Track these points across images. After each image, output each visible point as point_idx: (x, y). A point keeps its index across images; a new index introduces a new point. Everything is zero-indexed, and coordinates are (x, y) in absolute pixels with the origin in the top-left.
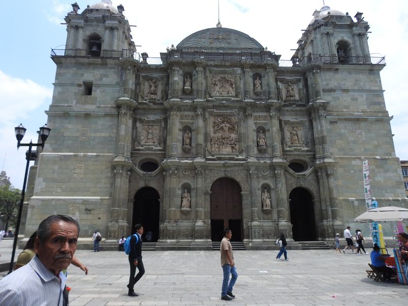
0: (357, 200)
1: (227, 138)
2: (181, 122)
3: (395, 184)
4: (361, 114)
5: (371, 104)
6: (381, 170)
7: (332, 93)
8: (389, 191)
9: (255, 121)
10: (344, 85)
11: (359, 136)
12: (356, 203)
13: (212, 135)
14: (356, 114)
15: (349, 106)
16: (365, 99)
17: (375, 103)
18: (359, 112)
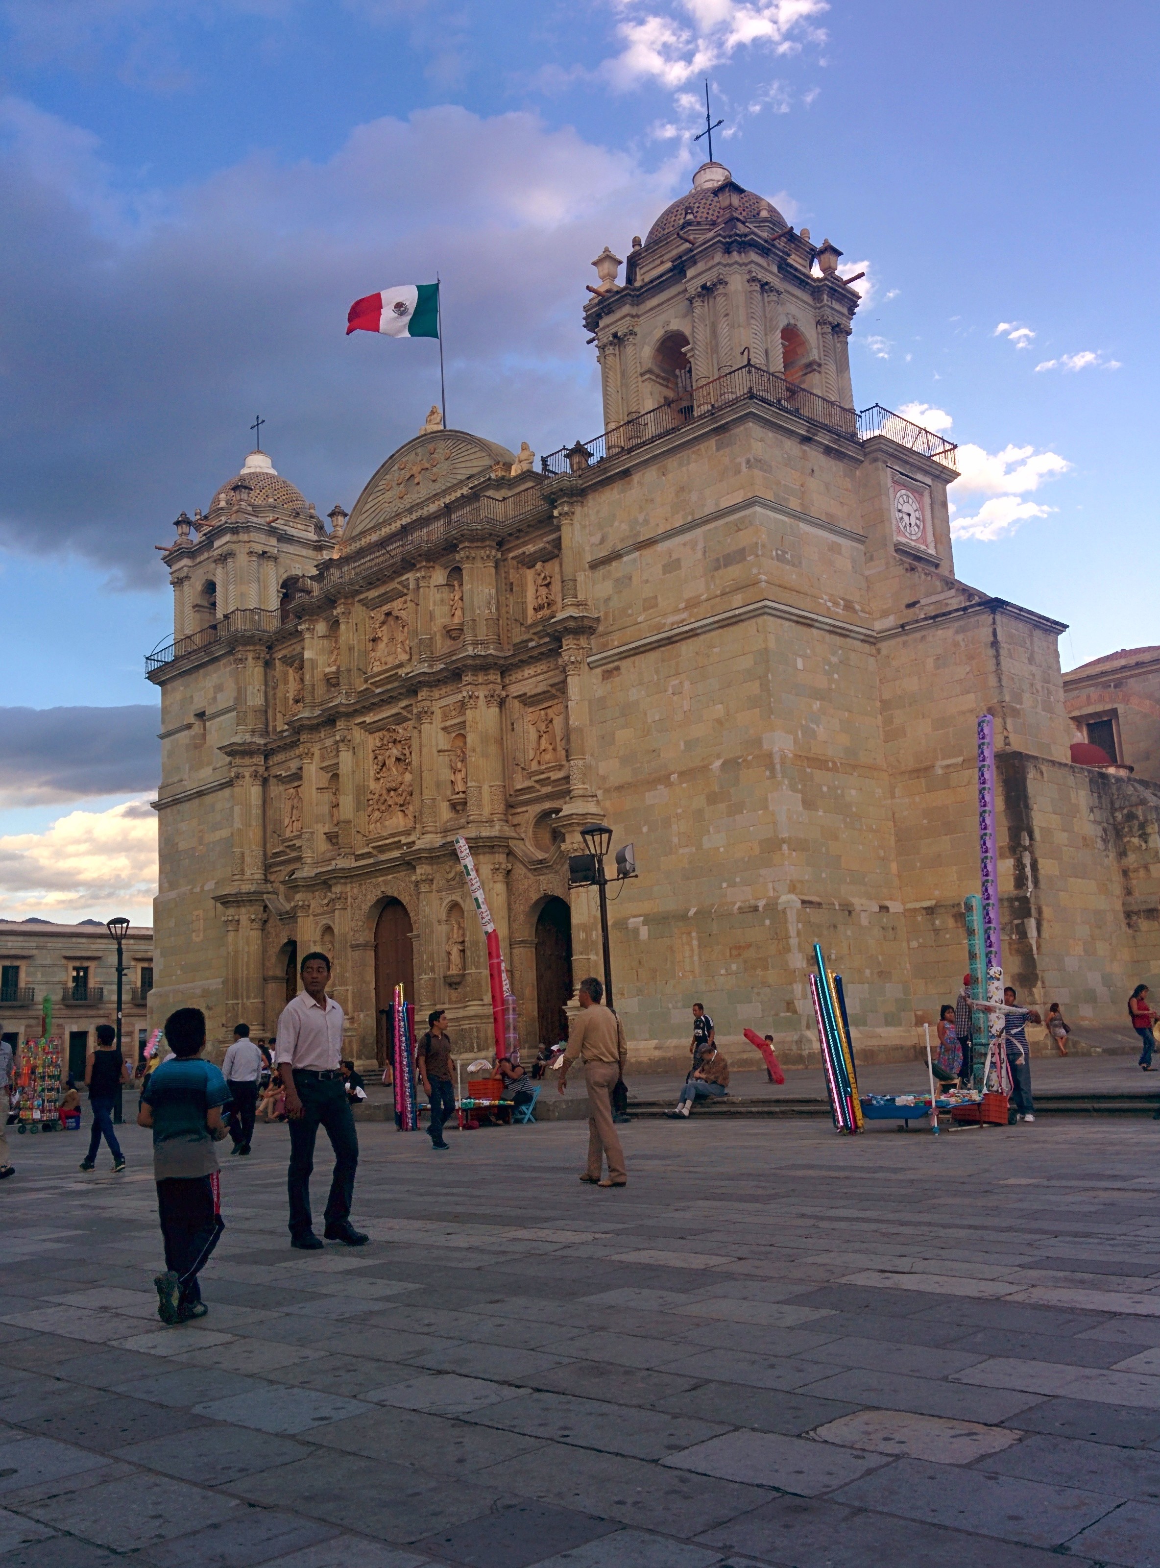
0: (645, 923)
1: (395, 790)
2: (321, 768)
3: (757, 850)
4: (684, 615)
5: (717, 569)
6: (722, 806)
7: (614, 564)
8: (738, 880)
9: (443, 725)
10: (646, 522)
11: (675, 698)
12: (644, 932)
13: (373, 785)
14: (671, 619)
15: (656, 597)
16: (699, 554)
17: (728, 560)
18: (677, 611)
